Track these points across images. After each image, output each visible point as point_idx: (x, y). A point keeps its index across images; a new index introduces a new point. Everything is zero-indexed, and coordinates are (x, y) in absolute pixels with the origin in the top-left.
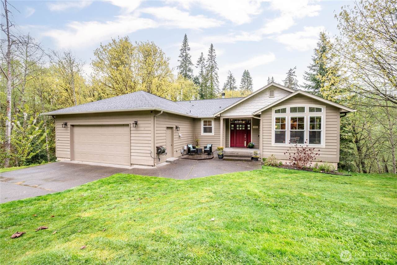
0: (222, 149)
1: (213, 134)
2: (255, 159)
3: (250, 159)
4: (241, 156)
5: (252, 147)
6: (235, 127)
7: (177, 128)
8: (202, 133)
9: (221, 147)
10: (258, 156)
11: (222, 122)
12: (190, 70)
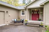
0: (27, 21)
1: (25, 15)
2: (41, 26)
3: (39, 26)
4: (34, 24)
5: (40, 20)
6: (33, 13)
7: (7, 12)
8: (21, 15)
9: (27, 20)
10: (43, 25)
11: (27, 10)
12: (25, 2)
